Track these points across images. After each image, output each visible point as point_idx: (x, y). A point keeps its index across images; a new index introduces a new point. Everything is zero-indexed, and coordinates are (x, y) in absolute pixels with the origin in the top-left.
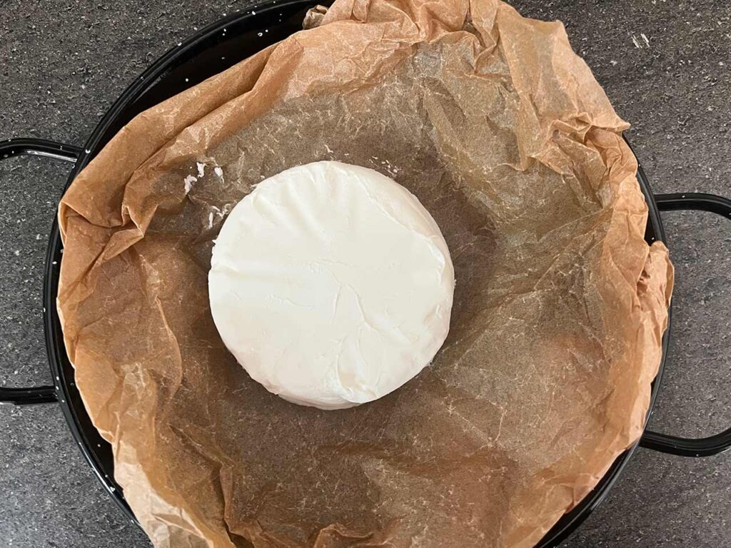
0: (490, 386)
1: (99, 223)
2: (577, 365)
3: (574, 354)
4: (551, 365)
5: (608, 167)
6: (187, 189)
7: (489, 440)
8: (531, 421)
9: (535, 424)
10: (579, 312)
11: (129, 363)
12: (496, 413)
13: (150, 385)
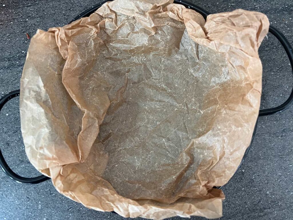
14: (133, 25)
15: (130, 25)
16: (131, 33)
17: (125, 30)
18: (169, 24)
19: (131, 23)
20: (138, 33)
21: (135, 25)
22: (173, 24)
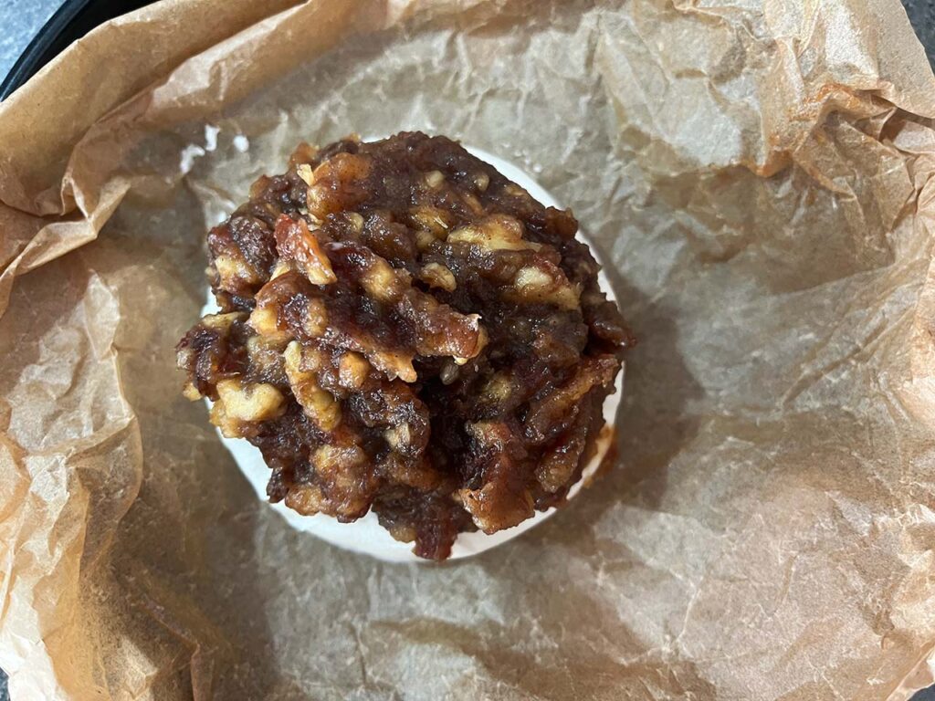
0: (674, 545)
1: (18, 205)
2: (841, 521)
3: (836, 501)
4: (793, 518)
5: (917, 186)
6: (185, 166)
7: (665, 640)
8: (746, 615)
9: (753, 619)
10: (856, 438)
11: (44, 454)
12: (681, 592)
13: (77, 495)
14: (741, 66)
15: (733, 52)
16: (706, 81)
17: (698, 45)
18: (843, 200)
19: (743, 52)
20: (724, 111)
21: (746, 69)
22: (858, 215)
